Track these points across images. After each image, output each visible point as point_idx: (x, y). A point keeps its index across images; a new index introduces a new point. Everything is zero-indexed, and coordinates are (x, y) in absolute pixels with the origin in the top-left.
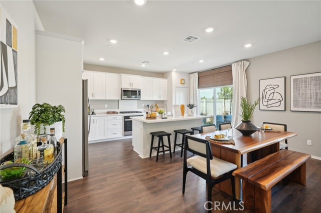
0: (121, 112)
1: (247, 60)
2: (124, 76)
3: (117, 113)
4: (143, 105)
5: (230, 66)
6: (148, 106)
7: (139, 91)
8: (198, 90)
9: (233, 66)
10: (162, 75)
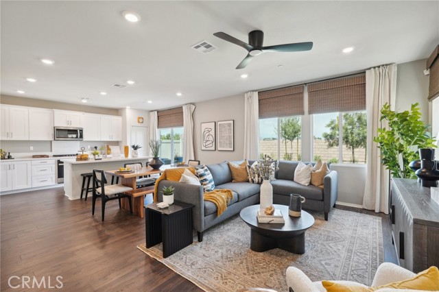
0: (54, 156)
1: (193, 104)
2: (57, 112)
3: (48, 157)
4: (89, 147)
5: (181, 108)
6: (96, 148)
7: (81, 131)
8: (157, 130)
9: (184, 108)
10: (116, 111)
